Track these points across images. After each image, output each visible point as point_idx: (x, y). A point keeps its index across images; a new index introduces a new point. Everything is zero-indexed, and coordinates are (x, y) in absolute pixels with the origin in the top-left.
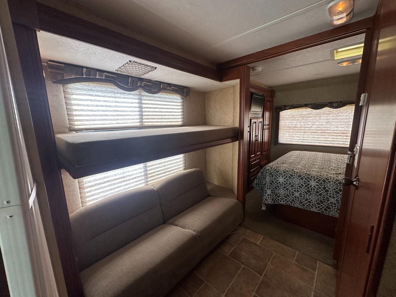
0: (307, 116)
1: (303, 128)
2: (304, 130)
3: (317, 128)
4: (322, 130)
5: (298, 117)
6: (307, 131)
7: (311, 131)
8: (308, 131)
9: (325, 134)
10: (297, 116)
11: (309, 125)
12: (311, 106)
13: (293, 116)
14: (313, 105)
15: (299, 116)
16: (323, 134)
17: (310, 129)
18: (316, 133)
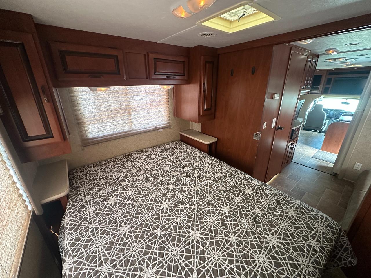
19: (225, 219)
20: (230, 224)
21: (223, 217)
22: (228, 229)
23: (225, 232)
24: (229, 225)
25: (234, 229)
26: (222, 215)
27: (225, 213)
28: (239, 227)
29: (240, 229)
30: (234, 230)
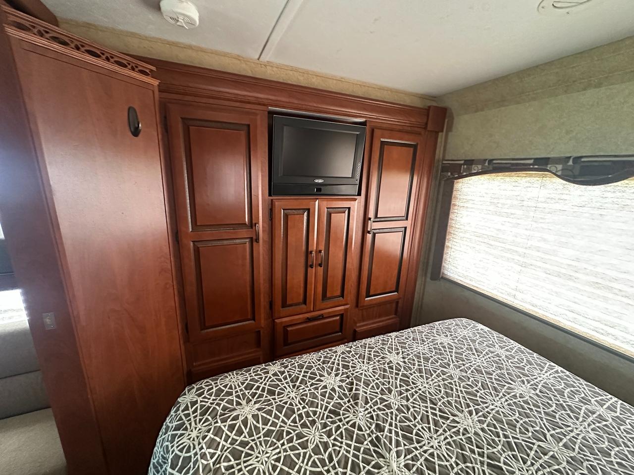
0: (545, 205)
1: (522, 247)
2: (524, 255)
3: (578, 260)
4: (596, 275)
5: (512, 206)
6: (534, 262)
7: (548, 266)
8: (539, 264)
9: (610, 296)
10: (509, 202)
11: (545, 240)
12: (560, 167)
13: (495, 201)
14: (571, 163)
15: (515, 202)
16: (598, 292)
17: (547, 257)
18: (570, 278)
19: (400, 439)
20: (394, 425)
21: (405, 445)
22: (399, 416)
23: (406, 412)
24: (396, 424)
25: (387, 413)
26: (409, 452)
27: (398, 455)
28: (376, 413)
29: (376, 409)
30: (389, 411)
